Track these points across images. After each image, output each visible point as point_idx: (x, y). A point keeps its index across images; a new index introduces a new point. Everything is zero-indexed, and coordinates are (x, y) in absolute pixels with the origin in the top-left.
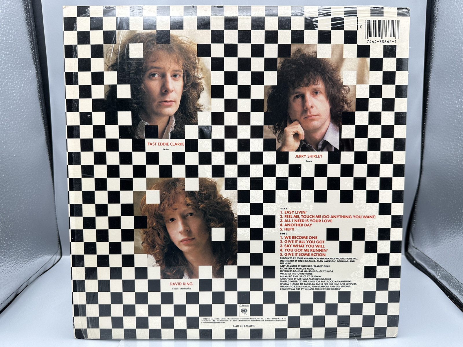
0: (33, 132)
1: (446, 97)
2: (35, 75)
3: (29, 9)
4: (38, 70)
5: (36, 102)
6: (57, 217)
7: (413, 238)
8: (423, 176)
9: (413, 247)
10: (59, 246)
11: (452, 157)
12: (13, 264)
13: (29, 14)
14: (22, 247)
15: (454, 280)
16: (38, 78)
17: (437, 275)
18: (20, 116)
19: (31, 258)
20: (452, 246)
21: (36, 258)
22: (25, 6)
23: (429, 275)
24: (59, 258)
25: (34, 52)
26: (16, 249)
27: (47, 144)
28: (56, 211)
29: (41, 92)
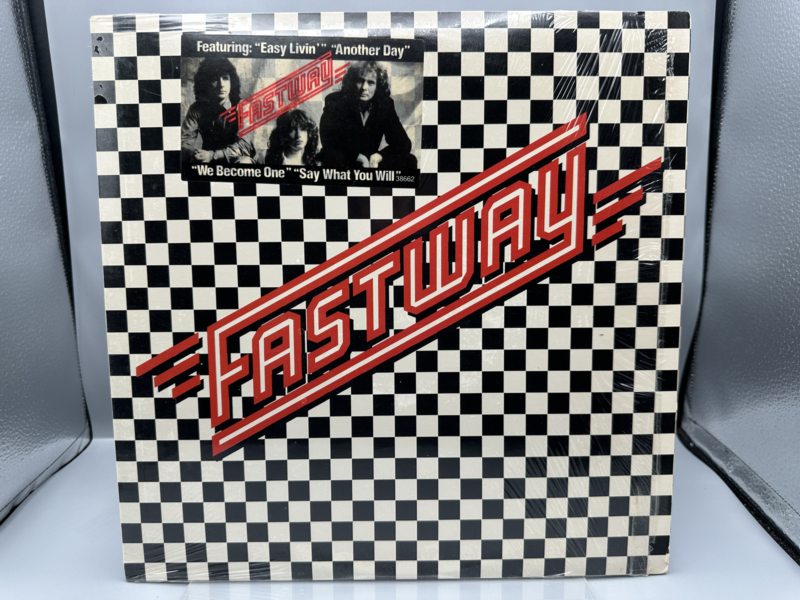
0: (35, 229)
1: (746, 164)
2: (37, 128)
3: (22, 13)
4: (42, 120)
5: (39, 176)
6: (82, 372)
7: (690, 405)
8: (706, 299)
9: (690, 419)
10: (86, 422)
11: (753, 268)
12: (6, 456)
13: (23, 22)
14: (20, 427)
15: (755, 477)
16: (42, 133)
17: (728, 469)
18: (11, 201)
19: (38, 445)
20: (752, 421)
21: (47, 443)
22: (15, 7)
23: (714, 468)
24: (87, 443)
25: (34, 88)
26: (10, 430)
27: (61, 248)
28: (79, 363)
29: (48, 158)
